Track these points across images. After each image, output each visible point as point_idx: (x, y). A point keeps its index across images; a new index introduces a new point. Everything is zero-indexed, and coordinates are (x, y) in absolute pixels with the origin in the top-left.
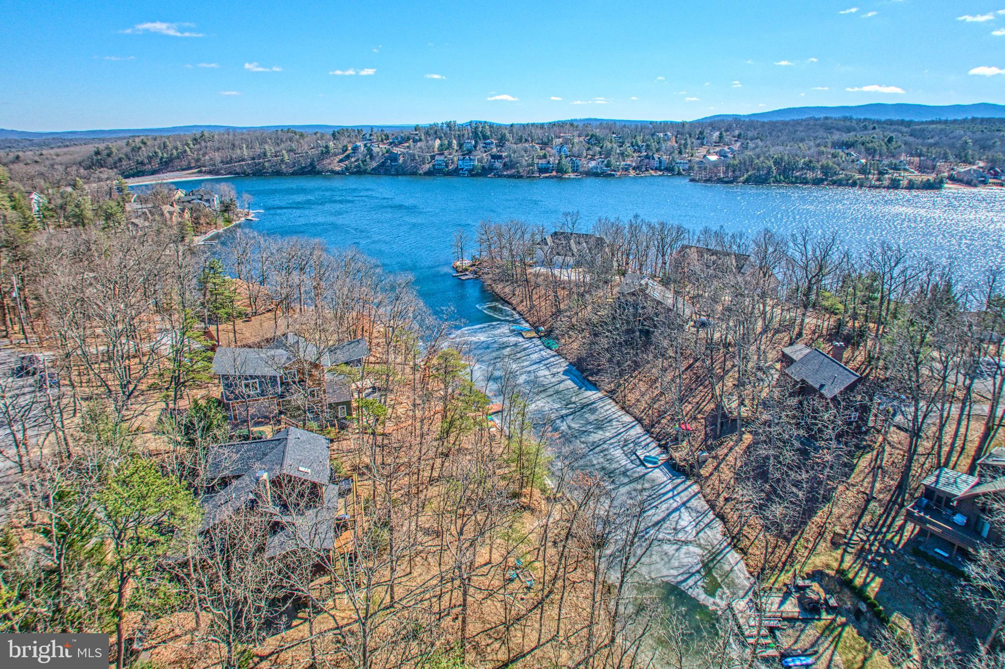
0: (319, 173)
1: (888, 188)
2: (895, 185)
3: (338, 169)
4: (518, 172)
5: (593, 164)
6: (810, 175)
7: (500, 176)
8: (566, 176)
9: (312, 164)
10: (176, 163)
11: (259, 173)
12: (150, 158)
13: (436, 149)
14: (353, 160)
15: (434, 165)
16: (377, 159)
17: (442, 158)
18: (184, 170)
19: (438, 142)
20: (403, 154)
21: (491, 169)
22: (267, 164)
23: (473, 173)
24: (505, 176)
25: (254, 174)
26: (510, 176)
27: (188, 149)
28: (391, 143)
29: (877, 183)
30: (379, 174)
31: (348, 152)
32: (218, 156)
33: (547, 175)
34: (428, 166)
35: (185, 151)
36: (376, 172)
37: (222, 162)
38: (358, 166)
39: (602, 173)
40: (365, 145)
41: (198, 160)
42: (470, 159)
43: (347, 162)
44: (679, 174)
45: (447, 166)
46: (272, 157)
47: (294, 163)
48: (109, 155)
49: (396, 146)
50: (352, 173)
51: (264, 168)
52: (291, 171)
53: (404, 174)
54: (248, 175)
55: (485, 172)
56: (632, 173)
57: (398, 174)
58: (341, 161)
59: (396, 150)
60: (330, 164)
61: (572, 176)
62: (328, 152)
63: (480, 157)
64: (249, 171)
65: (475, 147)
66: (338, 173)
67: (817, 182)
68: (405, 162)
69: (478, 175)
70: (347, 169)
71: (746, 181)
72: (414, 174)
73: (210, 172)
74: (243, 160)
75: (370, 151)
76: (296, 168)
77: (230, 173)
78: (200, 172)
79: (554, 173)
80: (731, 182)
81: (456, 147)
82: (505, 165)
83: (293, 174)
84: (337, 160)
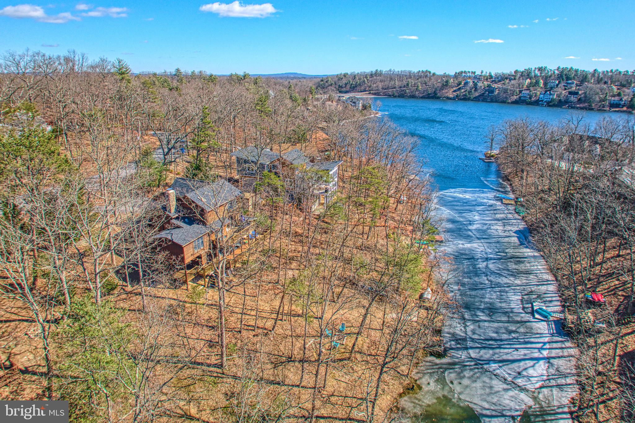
0: (438, 98)
3: (451, 96)
4: (590, 105)
9: (435, 93)
10: (358, 88)
11: (402, 95)
12: (346, 84)
13: (525, 87)
14: (463, 91)
15: (520, 97)
16: (479, 91)
17: (528, 92)
18: (361, 92)
19: (528, 81)
20: (499, 88)
21: (566, 102)
22: (407, 91)
23: (550, 104)
24: (577, 108)
25: (399, 97)
26: (581, 108)
27: (366, 80)
28: (493, 81)
30: (479, 101)
31: (461, 86)
32: (380, 85)
33: (617, 109)
34: (515, 97)
35: (364, 81)
37: (383, 88)
38: (465, 95)
40: (474, 82)
41: (370, 87)
42: (551, 94)
43: (458, 92)
45: (530, 98)
46: (412, 87)
47: (424, 91)
48: (327, 82)
49: (496, 83)
50: (461, 99)
51: (406, 93)
52: (421, 95)
53: (497, 102)
54: (395, 97)
55: (560, 104)
57: (492, 101)
58: (455, 91)
59: (494, 85)
60: (447, 93)
62: (447, 85)
63: (560, 92)
64: (396, 94)
65: (557, 85)
66: (451, 99)
68: (499, 93)
69: (554, 106)
70: (457, 96)
72: (504, 102)
73: (375, 94)
74: (395, 88)
75: (475, 85)
76: (424, 94)
77: (385, 95)
78: (370, 93)
79: (625, 108)
81: (541, 85)
82: (579, 99)
83: (422, 98)
84: (452, 90)
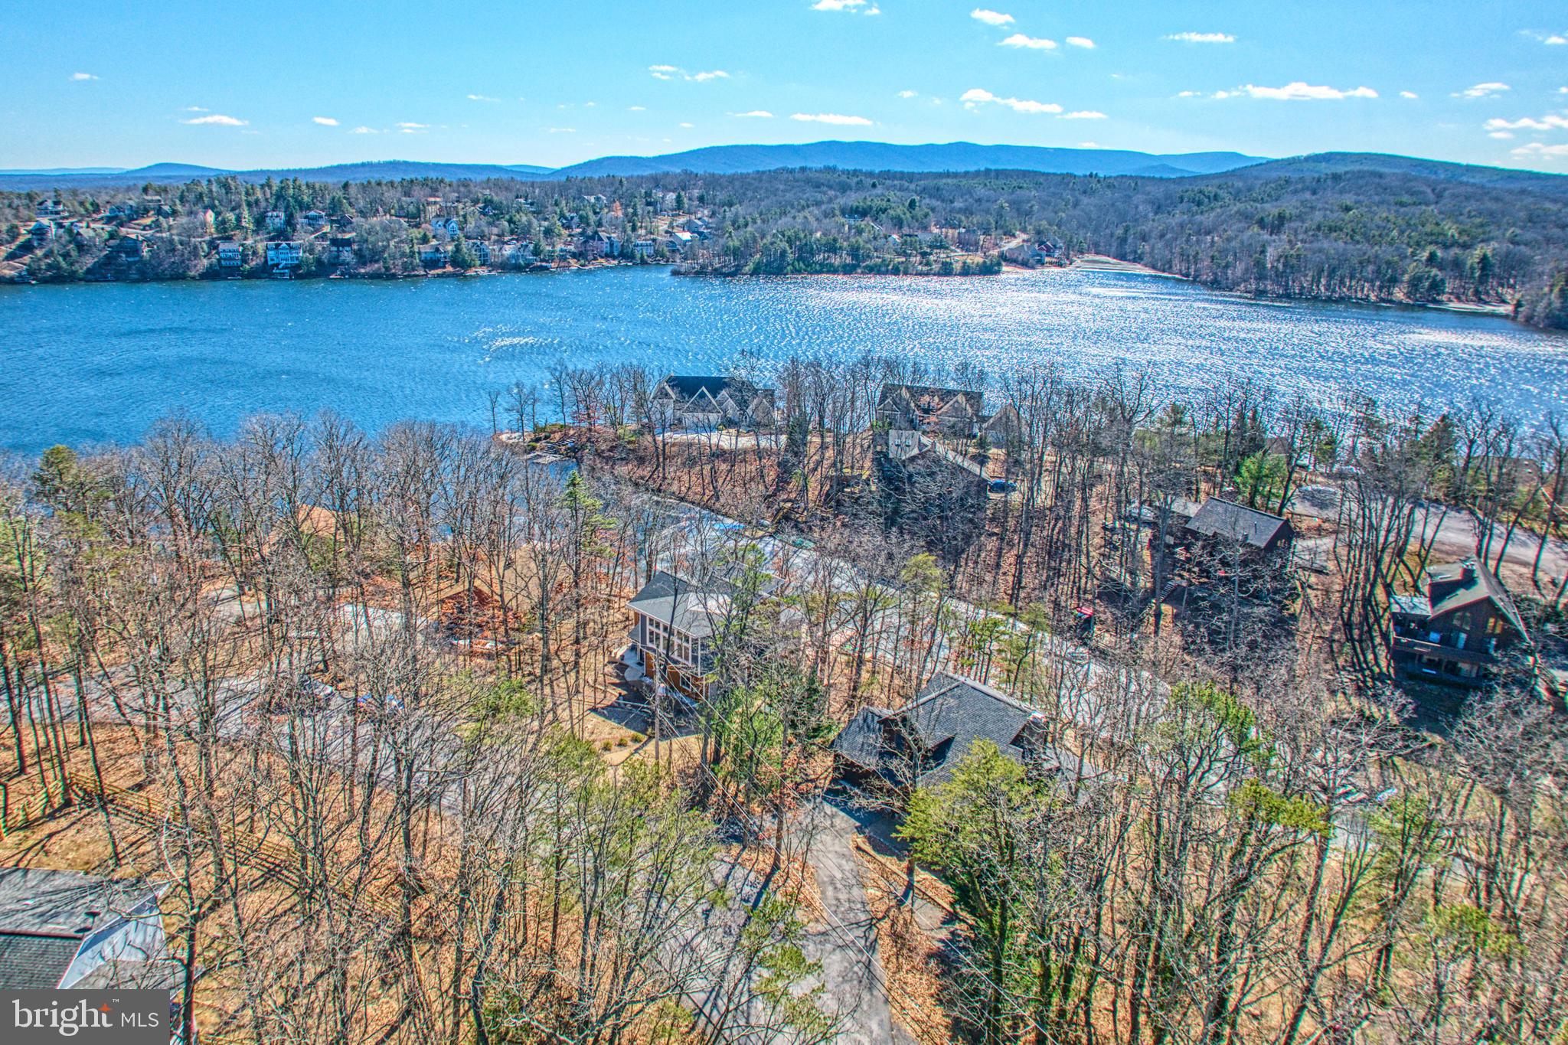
1: (939, 274)
2: (946, 271)
3: (10, 273)
4: (387, 269)
5: (508, 250)
6: (836, 261)
7: (354, 276)
8: (471, 272)
13: (213, 230)
14: (40, 253)
15: (219, 260)
16: (94, 251)
17: (230, 246)
19: (211, 216)
21: (335, 264)
23: (299, 273)
24: (363, 276)
26: (371, 277)
28: (111, 220)
29: (925, 269)
30: (105, 280)
31: (23, 238)
33: (440, 271)
34: (205, 262)
36: (95, 275)
39: (527, 265)
42: (291, 248)
43: (25, 260)
44: (643, 262)
45: (245, 261)
49: (124, 224)
50: (46, 281)
53: (159, 278)
55: (321, 270)
56: (574, 264)
57: (145, 279)
58: (12, 257)
59: (131, 232)
61: (483, 271)
63: (308, 243)
65: (289, 224)
66: (13, 282)
67: (848, 270)
68: (154, 255)
70: (30, 272)
71: (755, 272)
72: (178, 276)
75: (72, 235)
79: (449, 269)
80: (733, 275)
81: (249, 226)
82: (358, 254)
84: (2, 254)
